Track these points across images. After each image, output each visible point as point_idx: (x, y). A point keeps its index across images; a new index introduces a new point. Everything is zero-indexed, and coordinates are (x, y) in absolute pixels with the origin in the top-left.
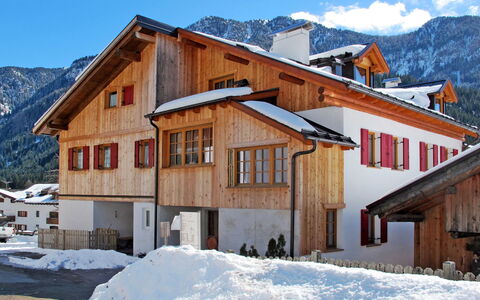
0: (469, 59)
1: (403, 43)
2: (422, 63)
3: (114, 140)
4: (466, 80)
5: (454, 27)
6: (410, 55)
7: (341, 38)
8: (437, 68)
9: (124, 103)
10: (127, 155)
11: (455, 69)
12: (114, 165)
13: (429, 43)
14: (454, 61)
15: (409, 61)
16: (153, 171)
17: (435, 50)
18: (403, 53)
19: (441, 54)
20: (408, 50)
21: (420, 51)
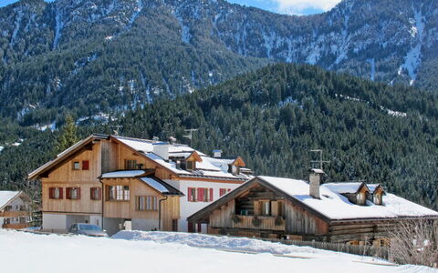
0: (384, 45)
1: (313, 25)
2: (334, 48)
3: (78, 186)
4: (381, 69)
5: (370, 9)
6: (322, 38)
7: (245, 16)
8: (351, 54)
9: (83, 169)
10: (86, 193)
11: (369, 56)
12: (79, 197)
13: (342, 24)
14: (369, 47)
15: (320, 45)
16: (101, 202)
17: (348, 34)
18: (314, 35)
19: (355, 39)
20: (320, 33)
21: (332, 34)
